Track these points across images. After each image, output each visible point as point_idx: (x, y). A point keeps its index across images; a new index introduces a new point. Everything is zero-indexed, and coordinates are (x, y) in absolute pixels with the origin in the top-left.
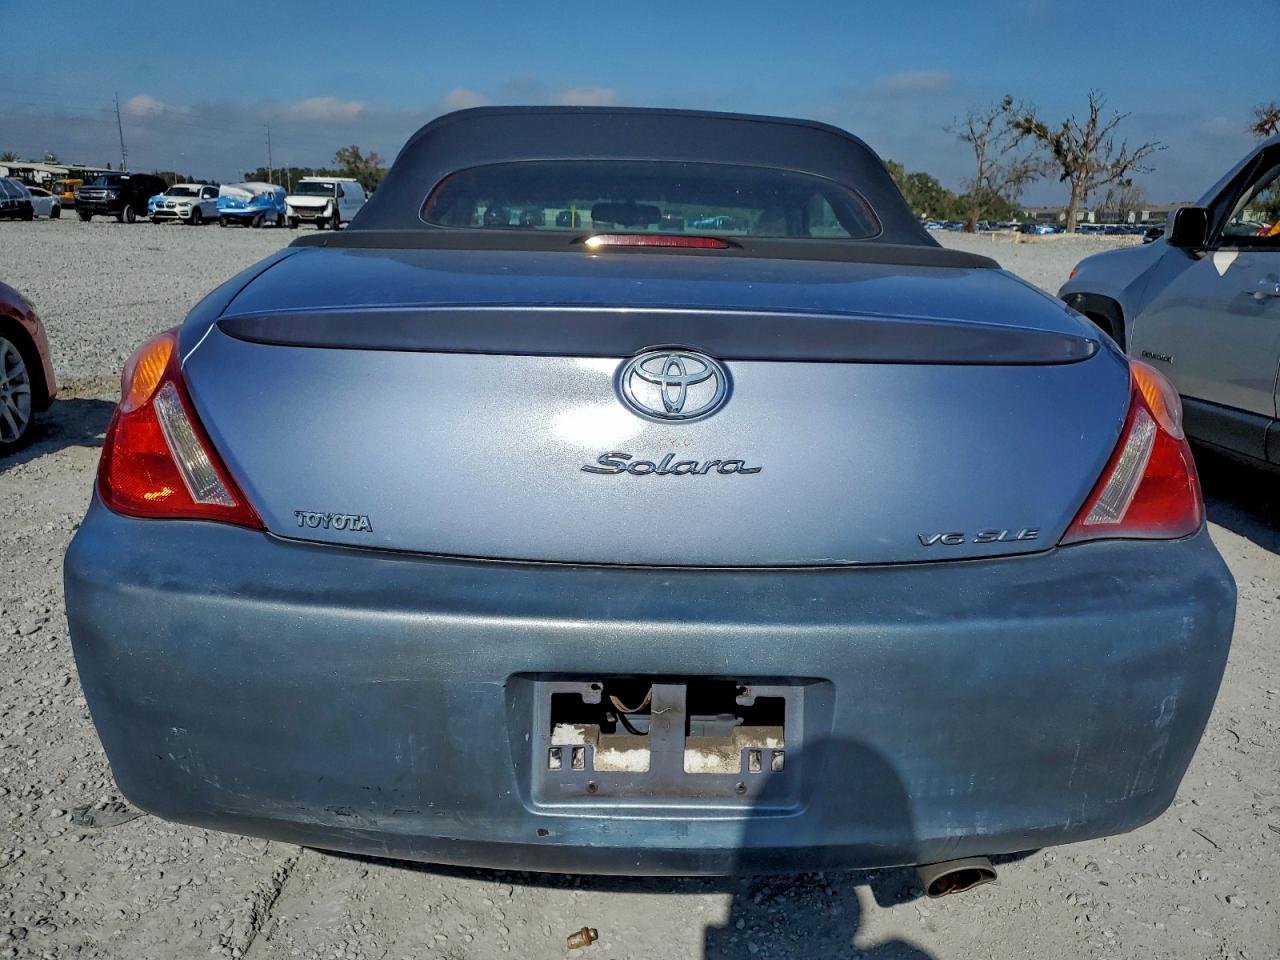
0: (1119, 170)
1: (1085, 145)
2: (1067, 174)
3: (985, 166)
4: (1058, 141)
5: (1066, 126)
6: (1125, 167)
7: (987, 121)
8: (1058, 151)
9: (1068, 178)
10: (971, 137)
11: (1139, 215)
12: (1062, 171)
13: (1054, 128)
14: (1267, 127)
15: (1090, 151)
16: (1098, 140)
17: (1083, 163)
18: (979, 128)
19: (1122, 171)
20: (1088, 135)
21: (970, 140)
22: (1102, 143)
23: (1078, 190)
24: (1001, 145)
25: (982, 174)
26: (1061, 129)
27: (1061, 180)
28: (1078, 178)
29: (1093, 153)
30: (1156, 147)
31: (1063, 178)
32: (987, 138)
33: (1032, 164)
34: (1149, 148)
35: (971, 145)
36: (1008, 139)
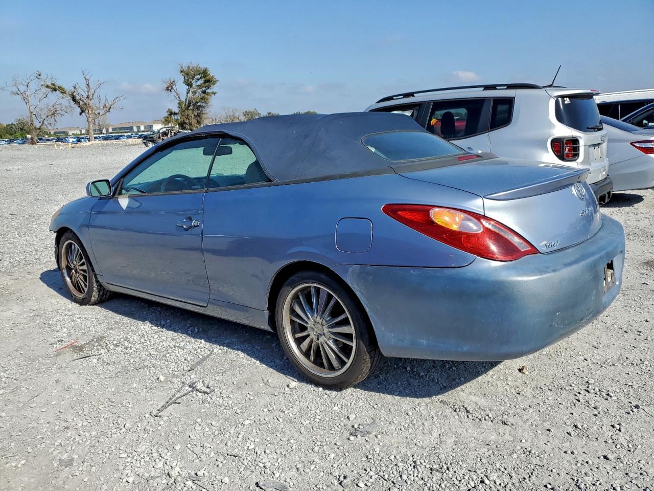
0: (108, 109)
1: (88, 97)
2: (82, 112)
3: (32, 109)
4: (73, 95)
5: (75, 88)
6: (110, 107)
7: (26, 84)
8: (74, 100)
9: (83, 114)
10: (19, 93)
11: (107, 130)
12: (79, 110)
13: (68, 88)
14: (170, 88)
15: (91, 100)
16: (93, 95)
17: (89, 106)
18: (22, 88)
19: (109, 110)
20: (88, 92)
21: (18, 94)
22: (95, 96)
23: (90, 120)
24: (38, 96)
25: (31, 113)
26: (73, 89)
27: (80, 115)
28: (88, 113)
29: (92, 100)
30: (121, 98)
31: (81, 114)
32: (29, 93)
33: (58, 107)
34: (118, 99)
35: (19, 97)
36: (40, 95)
